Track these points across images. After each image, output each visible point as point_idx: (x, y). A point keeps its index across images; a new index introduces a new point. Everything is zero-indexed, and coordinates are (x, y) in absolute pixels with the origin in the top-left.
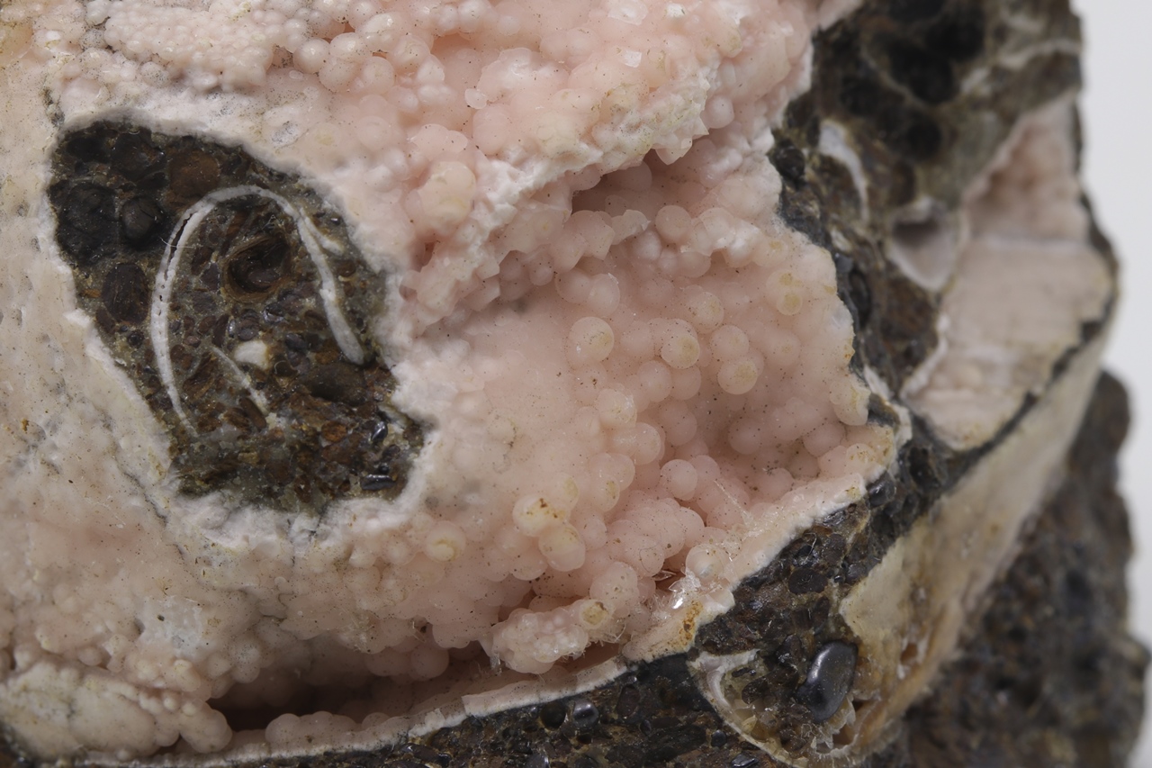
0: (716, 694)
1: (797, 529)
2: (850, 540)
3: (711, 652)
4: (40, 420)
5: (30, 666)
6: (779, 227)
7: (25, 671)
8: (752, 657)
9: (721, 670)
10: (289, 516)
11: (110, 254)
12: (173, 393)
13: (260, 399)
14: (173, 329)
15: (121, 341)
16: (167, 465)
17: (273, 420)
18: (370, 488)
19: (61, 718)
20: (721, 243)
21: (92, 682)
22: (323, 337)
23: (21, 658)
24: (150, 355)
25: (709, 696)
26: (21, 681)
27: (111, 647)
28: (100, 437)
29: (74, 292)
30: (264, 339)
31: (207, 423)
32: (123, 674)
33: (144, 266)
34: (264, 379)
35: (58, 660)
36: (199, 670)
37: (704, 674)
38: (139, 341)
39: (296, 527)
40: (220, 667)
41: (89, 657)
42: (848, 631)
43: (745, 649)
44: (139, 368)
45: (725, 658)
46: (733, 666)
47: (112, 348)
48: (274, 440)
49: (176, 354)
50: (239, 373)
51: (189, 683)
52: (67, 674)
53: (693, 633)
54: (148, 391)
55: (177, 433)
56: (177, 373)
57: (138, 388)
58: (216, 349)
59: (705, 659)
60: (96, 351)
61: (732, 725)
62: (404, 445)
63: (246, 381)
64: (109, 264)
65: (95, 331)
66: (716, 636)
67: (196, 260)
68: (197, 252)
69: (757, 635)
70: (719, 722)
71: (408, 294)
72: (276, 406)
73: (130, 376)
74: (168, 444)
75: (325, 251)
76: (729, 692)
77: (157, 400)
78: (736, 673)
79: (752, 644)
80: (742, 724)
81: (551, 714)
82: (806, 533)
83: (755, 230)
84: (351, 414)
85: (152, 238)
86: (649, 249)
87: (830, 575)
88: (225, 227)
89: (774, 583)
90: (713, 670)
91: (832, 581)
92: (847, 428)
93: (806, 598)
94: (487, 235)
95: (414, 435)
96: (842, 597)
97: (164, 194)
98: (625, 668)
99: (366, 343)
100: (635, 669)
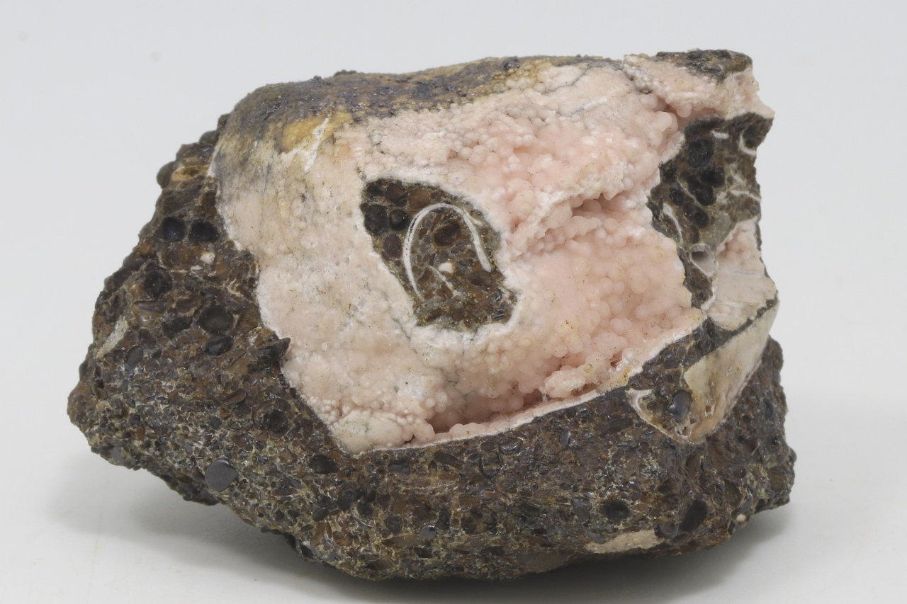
0: (636, 405)
1: (666, 344)
2: (687, 348)
3: (634, 389)
4: (355, 302)
5: (349, 412)
6: (652, 230)
7: (346, 415)
8: (650, 392)
9: (638, 396)
10: (461, 333)
11: (386, 231)
12: (414, 284)
13: (450, 285)
14: (412, 260)
15: (392, 264)
16: (412, 313)
17: (456, 293)
18: (496, 319)
19: (362, 433)
20: (630, 233)
21: (377, 414)
22: (475, 260)
23: (345, 409)
24: (404, 269)
25: (634, 406)
26: (345, 419)
27: (384, 400)
28: (384, 305)
29: (372, 245)
30: (451, 262)
31: (428, 296)
32: (390, 410)
33: (400, 236)
34: (452, 278)
35: (362, 407)
36: (423, 404)
37: (632, 397)
38: (399, 264)
39: (465, 338)
40: (431, 403)
41: (375, 405)
42: (687, 386)
43: (647, 389)
44: (400, 275)
45: (639, 391)
46: (643, 395)
47: (389, 266)
48: (457, 300)
49: (414, 269)
50: (441, 276)
51: (419, 410)
52: (366, 413)
53: (627, 379)
54: (403, 283)
55: (416, 300)
56: (415, 276)
57: (400, 282)
58: (431, 267)
59: (631, 391)
60: (382, 266)
61: (644, 419)
62: (509, 302)
63: (444, 279)
64: (386, 235)
65: (381, 260)
66: (637, 382)
67: (421, 233)
68: (421, 230)
69: (652, 384)
70: (638, 418)
71: (509, 243)
72: (456, 287)
73: (396, 277)
74: (412, 305)
75: (475, 225)
76: (641, 406)
77: (407, 287)
78: (644, 399)
79: (649, 387)
80: (647, 418)
81: (570, 412)
82: (669, 345)
83: (643, 230)
84: (487, 290)
85: (403, 224)
86: (601, 234)
87: (680, 362)
88: (432, 220)
89: (658, 364)
90: (635, 396)
91: (681, 364)
92: (683, 308)
93: (670, 370)
94: (540, 220)
95: (513, 298)
96: (685, 371)
97: (407, 208)
98: (599, 395)
99: (492, 263)
100: (604, 394)
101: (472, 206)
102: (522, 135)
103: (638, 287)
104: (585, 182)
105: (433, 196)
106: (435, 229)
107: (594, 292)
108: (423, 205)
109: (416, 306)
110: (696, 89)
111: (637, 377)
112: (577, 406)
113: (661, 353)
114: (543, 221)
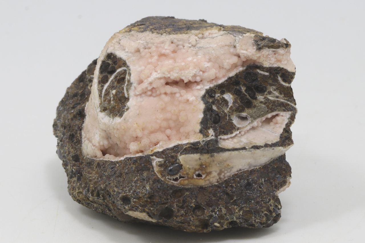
0: (154, 164)
1: (178, 144)
2: (184, 147)
3: (155, 157)
8: (162, 160)
9: (156, 160)
10: (110, 118)
11: (105, 73)
12: (103, 95)
15: (100, 85)
16: (99, 106)
17: (112, 102)
20: (188, 98)
22: (123, 92)
24: (103, 89)
25: (153, 163)
26: (85, 143)
29: (98, 77)
30: (116, 90)
31: (105, 101)
32: (92, 142)
33: (109, 76)
34: (114, 96)
35: (88, 139)
36: (99, 143)
37: (154, 160)
38: (103, 86)
39: (110, 120)
40: (102, 143)
42: (180, 162)
43: (161, 158)
44: (100, 91)
45: (157, 158)
46: (159, 160)
47: (98, 86)
50: (112, 94)
51: (97, 145)
52: (88, 142)
53: (153, 152)
54: (100, 94)
55: (101, 101)
56: (105, 93)
57: (99, 93)
58: (111, 90)
59: (154, 157)
61: (155, 169)
62: (125, 111)
63: (112, 96)
64: (104, 74)
65: (97, 83)
66: (157, 154)
67: (116, 77)
68: (117, 76)
69: (164, 157)
70: (153, 168)
71: (135, 88)
72: (113, 100)
73: (98, 91)
74: (99, 103)
75: (127, 78)
76: (156, 164)
77: (100, 96)
78: (159, 162)
79: (163, 158)
80: (156, 169)
82: (179, 145)
83: (195, 98)
84: (121, 104)
85: (112, 72)
86: (178, 95)
87: (179, 152)
88: (121, 73)
89: (170, 150)
90: (155, 160)
91: (179, 153)
92: (195, 133)
93: (174, 154)
94: (149, 82)
95: (127, 109)
96: (180, 156)
97: (116, 66)
98: (143, 155)
99: (128, 94)
100: (145, 156)
101: (130, 71)
102: (166, 50)
103: (181, 120)
104: (171, 73)
105: (123, 64)
106: (120, 77)
107: (161, 116)
108: (120, 67)
109: (100, 104)
110: (248, 50)
111: (158, 152)
112: (134, 157)
113: (175, 147)
114: (151, 83)
